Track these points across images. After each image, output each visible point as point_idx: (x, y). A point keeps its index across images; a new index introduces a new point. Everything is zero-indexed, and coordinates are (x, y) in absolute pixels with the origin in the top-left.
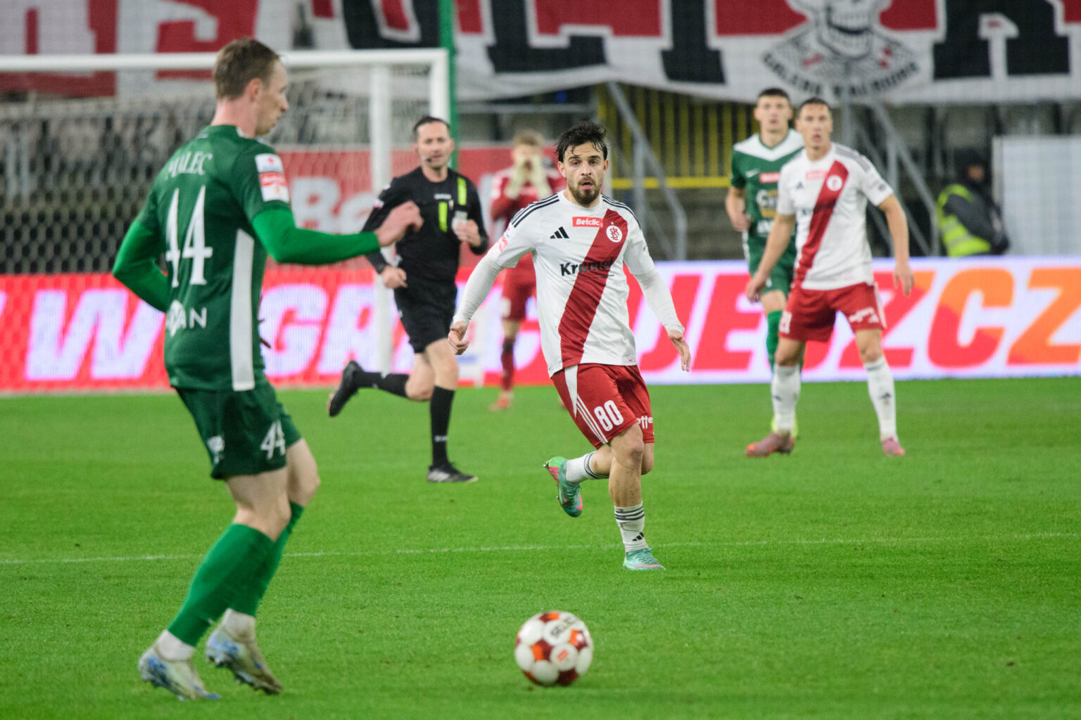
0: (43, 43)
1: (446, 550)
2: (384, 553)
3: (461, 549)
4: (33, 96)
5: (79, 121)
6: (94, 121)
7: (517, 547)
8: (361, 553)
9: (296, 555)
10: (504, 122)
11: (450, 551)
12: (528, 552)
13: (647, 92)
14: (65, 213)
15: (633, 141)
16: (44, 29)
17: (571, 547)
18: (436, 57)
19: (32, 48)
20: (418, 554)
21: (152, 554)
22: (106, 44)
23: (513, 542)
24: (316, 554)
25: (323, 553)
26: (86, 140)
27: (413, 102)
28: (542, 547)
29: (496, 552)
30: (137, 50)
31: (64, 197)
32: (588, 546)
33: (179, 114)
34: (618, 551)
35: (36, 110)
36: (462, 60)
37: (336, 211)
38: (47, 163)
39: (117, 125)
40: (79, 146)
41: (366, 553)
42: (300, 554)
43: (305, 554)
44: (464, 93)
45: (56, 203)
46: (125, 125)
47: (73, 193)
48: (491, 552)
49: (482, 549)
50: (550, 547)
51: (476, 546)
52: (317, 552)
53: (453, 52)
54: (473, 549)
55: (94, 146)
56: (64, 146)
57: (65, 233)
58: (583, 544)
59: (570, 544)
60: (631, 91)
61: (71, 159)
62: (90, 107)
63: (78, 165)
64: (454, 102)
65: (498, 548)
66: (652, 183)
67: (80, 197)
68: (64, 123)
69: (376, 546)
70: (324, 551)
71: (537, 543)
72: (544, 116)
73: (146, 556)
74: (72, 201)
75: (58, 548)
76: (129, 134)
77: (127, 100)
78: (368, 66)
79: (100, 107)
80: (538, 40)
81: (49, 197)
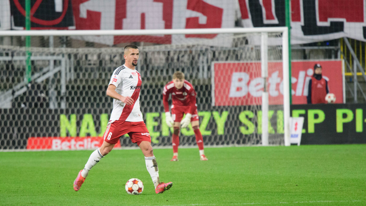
0: (147, 25)
1: (297, 202)
2: (275, 203)
3: (303, 202)
4: (142, 43)
5: (159, 52)
6: (164, 52)
7: (322, 201)
8: (267, 203)
9: (244, 204)
10: (307, 52)
11: (298, 203)
12: (326, 203)
13: (358, 42)
14: (154, 85)
15: (353, 59)
16: (147, 20)
17: (341, 201)
18: (284, 30)
19: (143, 27)
20: (287, 204)
21: (194, 203)
22: (168, 26)
23: (321, 200)
24: (251, 204)
25: (254, 203)
26: (161, 59)
27: (275, 46)
28: (331, 201)
29: (315, 203)
30: (179, 28)
31: (154, 79)
32: (347, 201)
33: (194, 49)
34: (358, 203)
35: (143, 48)
36: (292, 31)
37: (248, 84)
38: (147, 66)
39: (172, 54)
40: (158, 61)
41: (269, 203)
42: (246, 204)
43: (248, 204)
44: (293, 42)
45: (151, 81)
46: (174, 54)
47: (156, 78)
48: (313, 203)
49: (310, 202)
50: (334, 201)
51: (308, 201)
52: (252, 203)
53: (290, 28)
54: (307, 202)
55: (164, 61)
56: (153, 61)
57: (154, 92)
58: (345, 200)
59: (341, 200)
60: (352, 41)
61: (156, 65)
62: (162, 48)
63: (158, 67)
64: (290, 45)
65: (315, 202)
66: (360, 74)
67: (159, 79)
68: (153, 53)
69: (272, 201)
70: (254, 202)
71: (329, 200)
72: (322, 50)
73: (192, 204)
74: (156, 81)
75: (160, 201)
76: (176, 57)
77: (175, 45)
78: (259, 33)
79: (166, 47)
80: (320, 24)
81: (148, 79)
